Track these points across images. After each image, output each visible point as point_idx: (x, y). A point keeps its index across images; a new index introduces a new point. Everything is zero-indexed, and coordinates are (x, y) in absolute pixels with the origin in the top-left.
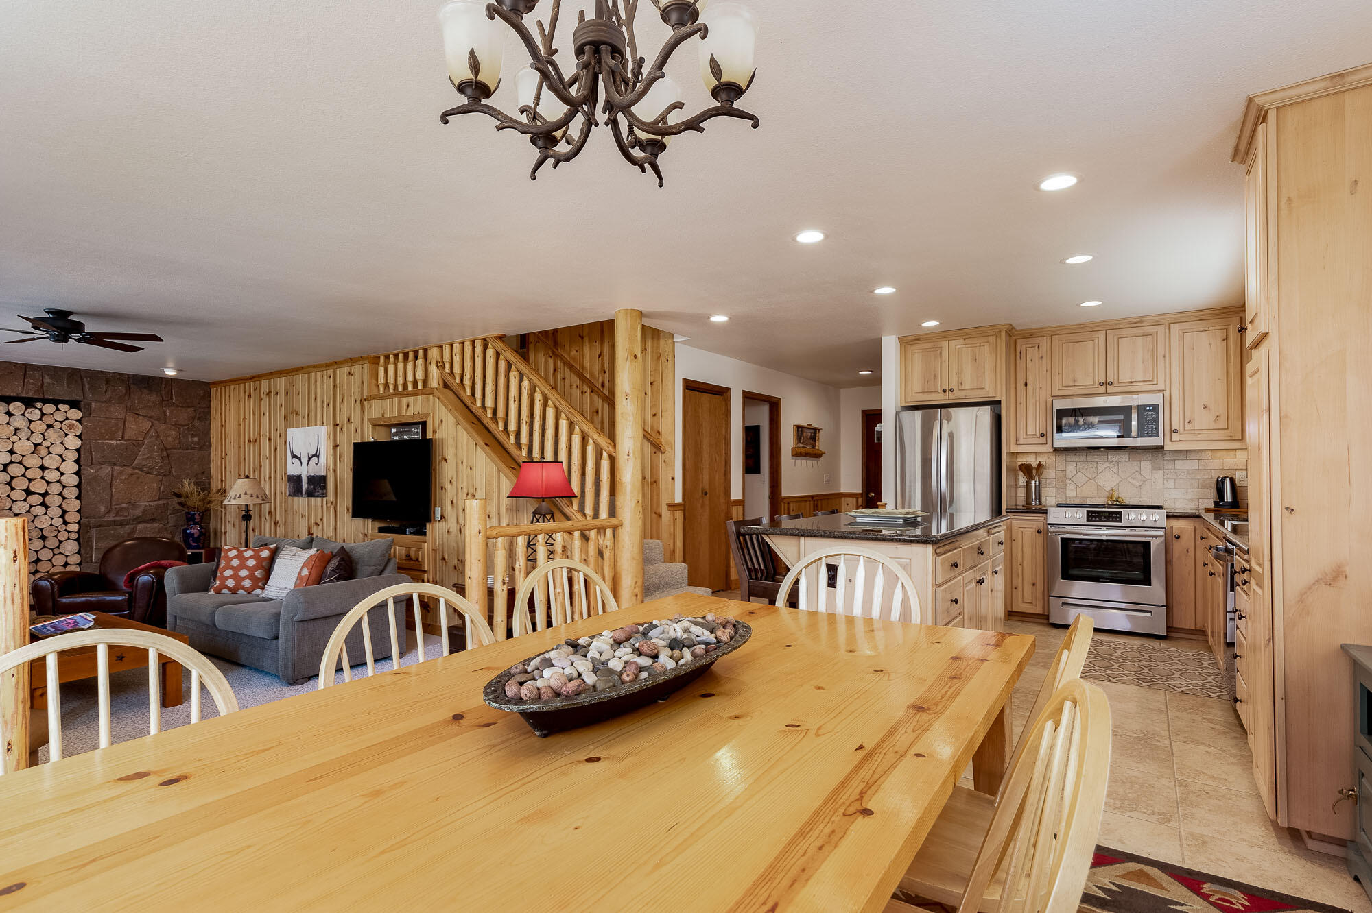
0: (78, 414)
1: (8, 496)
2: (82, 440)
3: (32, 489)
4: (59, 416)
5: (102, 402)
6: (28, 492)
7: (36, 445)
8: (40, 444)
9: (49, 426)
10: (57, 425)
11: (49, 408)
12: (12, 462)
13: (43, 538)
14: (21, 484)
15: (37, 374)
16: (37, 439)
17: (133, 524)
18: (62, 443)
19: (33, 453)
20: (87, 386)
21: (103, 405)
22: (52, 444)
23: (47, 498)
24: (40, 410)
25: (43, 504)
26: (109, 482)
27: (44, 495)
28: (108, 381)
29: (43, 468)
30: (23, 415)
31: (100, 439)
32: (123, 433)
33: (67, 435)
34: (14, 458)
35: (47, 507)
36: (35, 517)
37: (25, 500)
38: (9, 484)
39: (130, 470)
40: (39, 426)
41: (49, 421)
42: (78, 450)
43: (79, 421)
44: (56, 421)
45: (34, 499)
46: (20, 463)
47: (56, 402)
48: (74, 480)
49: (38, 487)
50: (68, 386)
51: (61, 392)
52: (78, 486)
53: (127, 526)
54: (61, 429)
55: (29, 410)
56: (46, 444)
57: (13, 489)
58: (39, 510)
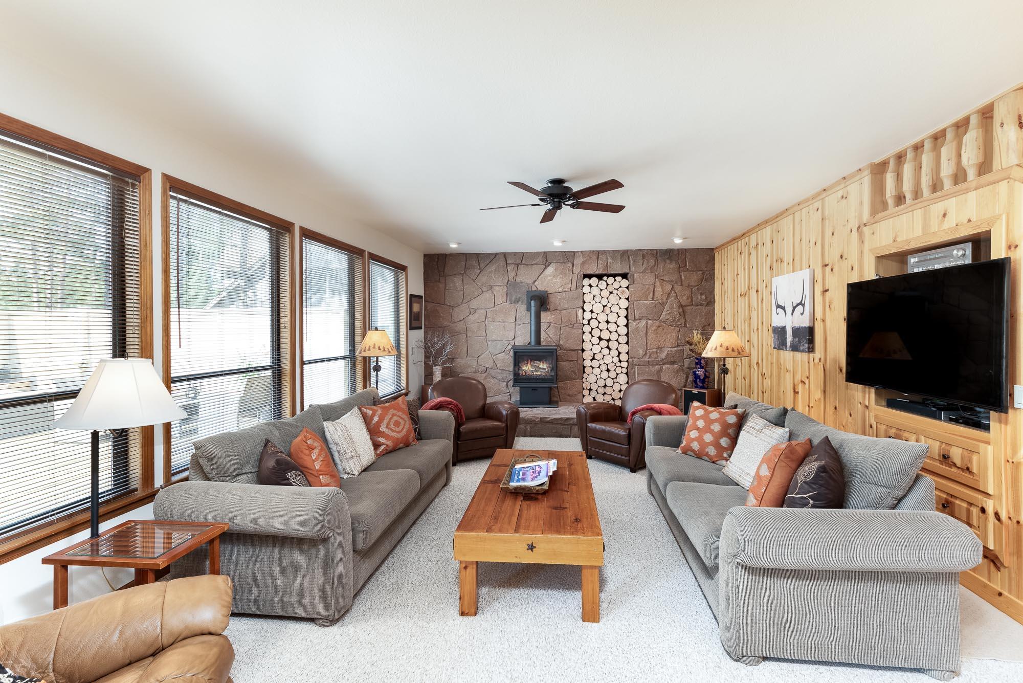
0: (625, 283)
1: (590, 341)
2: (629, 302)
3: (602, 337)
4: (616, 285)
5: (641, 273)
6: (600, 339)
7: (604, 306)
8: (606, 306)
9: (611, 293)
10: (615, 292)
11: (611, 280)
12: (592, 318)
13: (608, 370)
14: (596, 333)
15: (604, 257)
16: (604, 302)
17: (660, 365)
18: (617, 304)
19: (603, 312)
20: (632, 262)
21: (641, 274)
22: (612, 305)
23: (610, 342)
24: (606, 281)
25: (608, 347)
26: (645, 332)
27: (608, 341)
28: (644, 257)
29: (608, 322)
30: (597, 286)
31: (639, 300)
32: (653, 295)
33: (620, 298)
34: (594, 316)
35: (610, 349)
36: (604, 356)
37: (598, 344)
38: (591, 333)
39: (657, 323)
40: (605, 293)
41: (610, 289)
42: (627, 309)
43: (627, 288)
44: (615, 289)
45: (604, 344)
46: (596, 319)
47: (614, 276)
48: (623, 330)
49: (606, 335)
50: (621, 263)
51: (618, 268)
52: (627, 335)
53: (657, 366)
54: (617, 294)
55: (600, 282)
56: (609, 305)
57: (593, 336)
58: (606, 351)
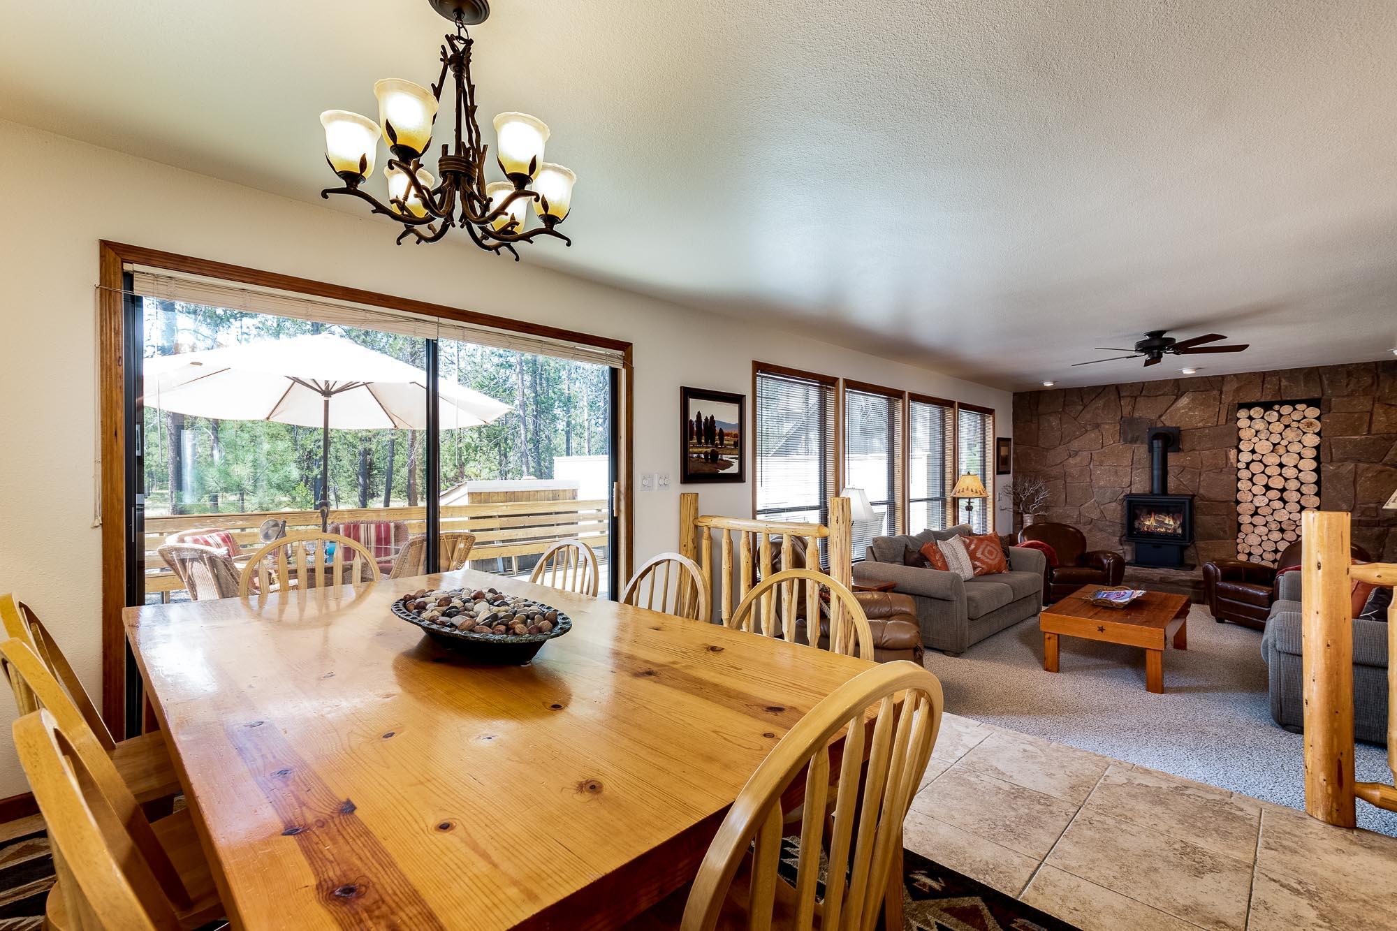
0: (1316, 412)
1: (1250, 490)
2: (1321, 437)
3: (1270, 484)
4: (1296, 416)
5: (1343, 397)
6: (1267, 488)
7: (1275, 445)
8: (1279, 443)
9: (1287, 426)
10: (1295, 425)
11: (1286, 409)
12: (1253, 461)
13: (1282, 530)
14: (1261, 480)
15: (1275, 379)
16: (1275, 438)
17: (1383, 527)
18: (1300, 441)
19: (1272, 451)
20: (1326, 382)
21: (1345, 399)
22: (1290, 443)
23: (1285, 494)
24: (1278, 411)
25: (1281, 499)
26: (1352, 479)
27: (1283, 490)
28: (1349, 374)
29: (1281, 466)
30: (1263, 418)
31: (1341, 435)
32: (1370, 426)
33: (1304, 433)
34: (1256, 457)
35: (1285, 502)
36: (1274, 510)
37: (1264, 494)
38: (1251, 480)
39: (1379, 467)
40: (1278, 427)
41: (1286, 421)
42: (1317, 448)
43: (1318, 418)
44: (1294, 421)
45: (1273, 494)
46: (1261, 461)
47: (1293, 403)
48: (1313, 477)
49: (1277, 483)
50: (1305, 385)
51: (1299, 392)
52: (1318, 483)
53: (1376, 528)
54: (1298, 428)
55: (1267, 413)
56: (1284, 443)
57: (1254, 484)
58: (1278, 505)
